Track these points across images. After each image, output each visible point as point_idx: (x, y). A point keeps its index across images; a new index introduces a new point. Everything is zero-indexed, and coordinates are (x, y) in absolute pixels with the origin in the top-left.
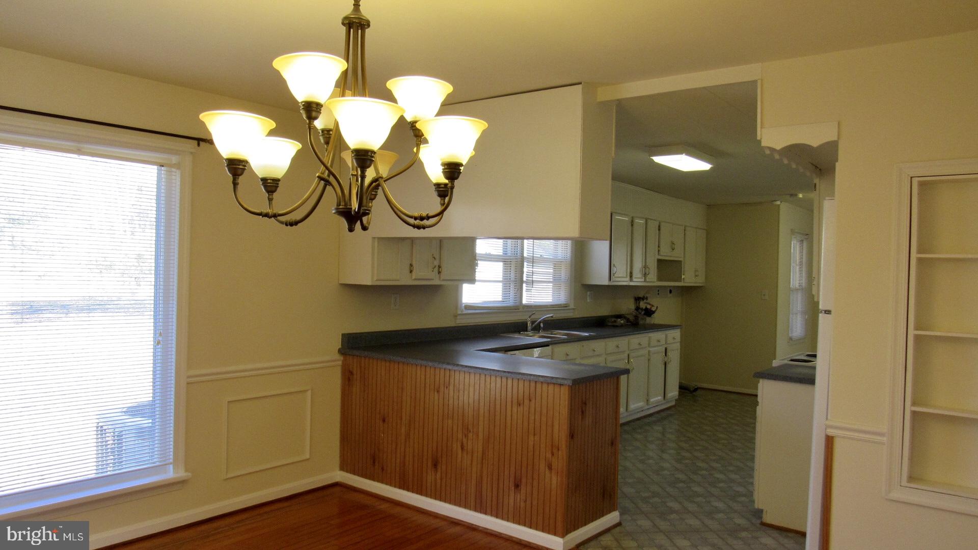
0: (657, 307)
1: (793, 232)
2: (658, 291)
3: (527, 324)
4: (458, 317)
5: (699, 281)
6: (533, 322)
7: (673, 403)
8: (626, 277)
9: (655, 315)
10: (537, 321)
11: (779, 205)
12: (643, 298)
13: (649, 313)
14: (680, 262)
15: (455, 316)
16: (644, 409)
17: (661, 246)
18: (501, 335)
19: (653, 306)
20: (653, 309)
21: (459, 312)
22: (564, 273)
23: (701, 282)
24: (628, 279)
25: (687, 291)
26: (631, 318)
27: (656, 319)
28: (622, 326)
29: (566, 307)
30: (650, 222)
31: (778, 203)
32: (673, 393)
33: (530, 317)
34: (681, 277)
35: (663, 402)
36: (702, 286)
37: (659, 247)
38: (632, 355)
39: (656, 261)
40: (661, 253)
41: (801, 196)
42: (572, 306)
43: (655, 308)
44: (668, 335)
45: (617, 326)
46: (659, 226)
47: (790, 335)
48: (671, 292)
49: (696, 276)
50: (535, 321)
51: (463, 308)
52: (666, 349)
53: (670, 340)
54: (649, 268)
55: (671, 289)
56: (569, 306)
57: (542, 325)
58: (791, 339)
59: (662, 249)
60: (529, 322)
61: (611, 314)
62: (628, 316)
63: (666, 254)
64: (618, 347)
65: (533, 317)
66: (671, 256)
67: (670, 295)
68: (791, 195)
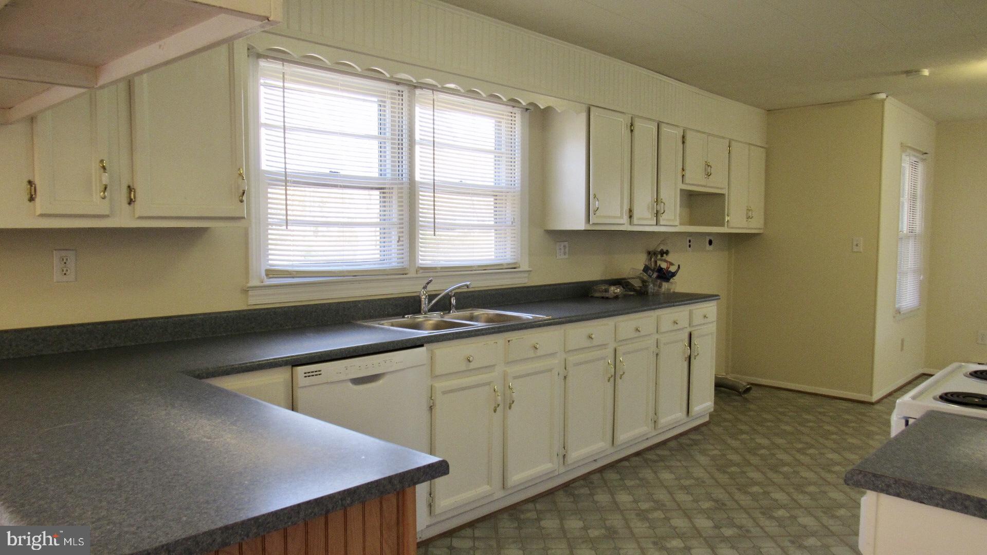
0: (679, 265)
1: (904, 147)
2: (690, 241)
3: (420, 301)
4: (250, 293)
5: (754, 225)
6: (431, 297)
7: (707, 419)
8: (621, 217)
9: (676, 279)
10: (439, 294)
11: (883, 101)
12: (663, 253)
13: (665, 275)
14: (722, 196)
15: (245, 291)
16: (649, 436)
17: (687, 168)
18: (359, 322)
19: (672, 264)
20: (673, 269)
21: (254, 282)
22: (511, 211)
23: (758, 227)
24: (625, 219)
25: (737, 241)
26: (637, 284)
27: (679, 285)
28: (616, 297)
29: (515, 268)
30: (665, 129)
31: (883, 96)
32: (705, 403)
33: (425, 288)
34: (724, 219)
35: (686, 420)
36: (760, 234)
37: (683, 170)
38: (621, 350)
39: (679, 192)
40: (687, 180)
41: (926, 72)
42: (525, 267)
43: (677, 267)
44: (694, 311)
45: (607, 298)
46: (683, 137)
47: (897, 306)
48: (710, 242)
49: (748, 218)
50: (436, 295)
51: (263, 273)
52: (690, 335)
53: (697, 320)
54: (664, 203)
55: (711, 238)
56: (519, 267)
57: (453, 301)
58: (898, 311)
59: (688, 174)
60: (424, 297)
61: (603, 278)
62: (633, 282)
63: (697, 181)
64: (590, 337)
65: (430, 287)
66: (705, 186)
67: (708, 247)
68: (908, 73)
